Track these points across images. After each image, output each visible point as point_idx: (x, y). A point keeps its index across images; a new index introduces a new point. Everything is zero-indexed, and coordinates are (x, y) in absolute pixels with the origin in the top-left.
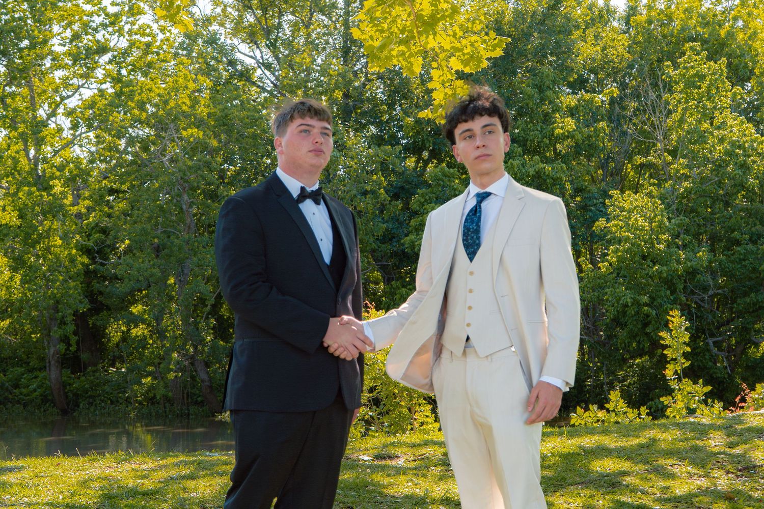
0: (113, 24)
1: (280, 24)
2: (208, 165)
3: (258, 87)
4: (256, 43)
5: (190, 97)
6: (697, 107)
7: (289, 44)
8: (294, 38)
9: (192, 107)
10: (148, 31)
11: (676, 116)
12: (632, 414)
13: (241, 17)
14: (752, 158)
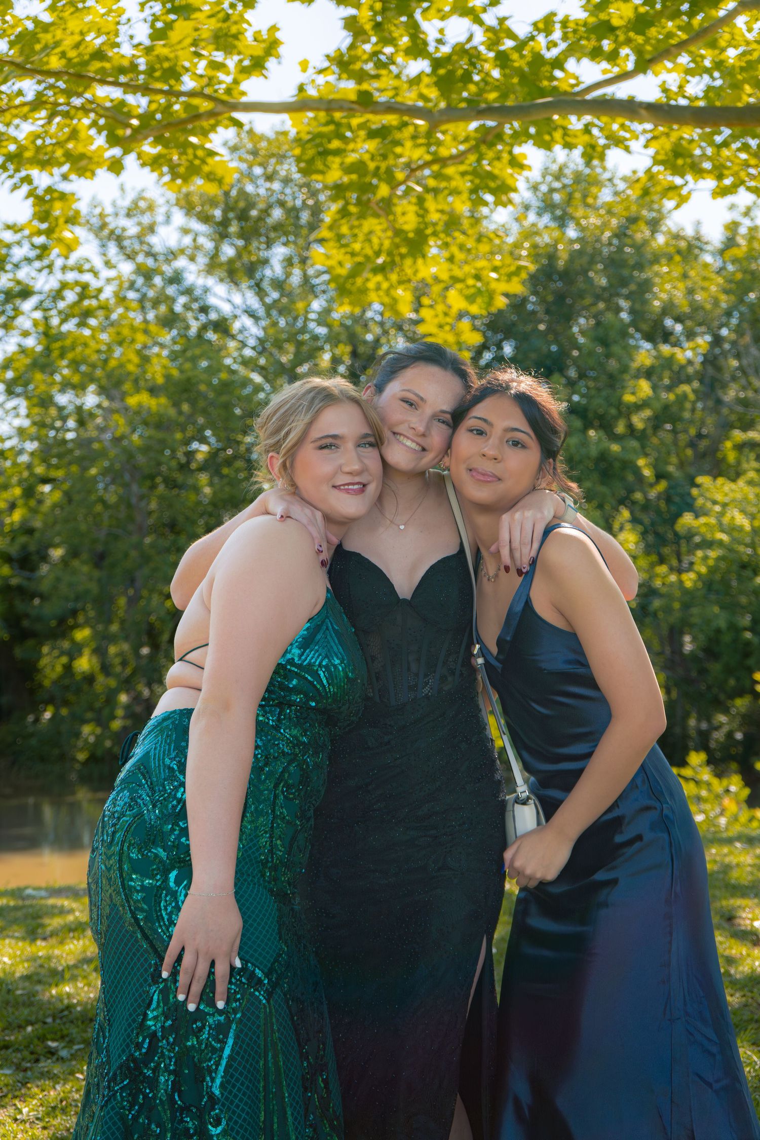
0: (39, 257)
3: (239, 341)
4: (236, 283)
5: (138, 353)
7: (280, 284)
8: (286, 278)
9: (141, 366)
10: (87, 266)
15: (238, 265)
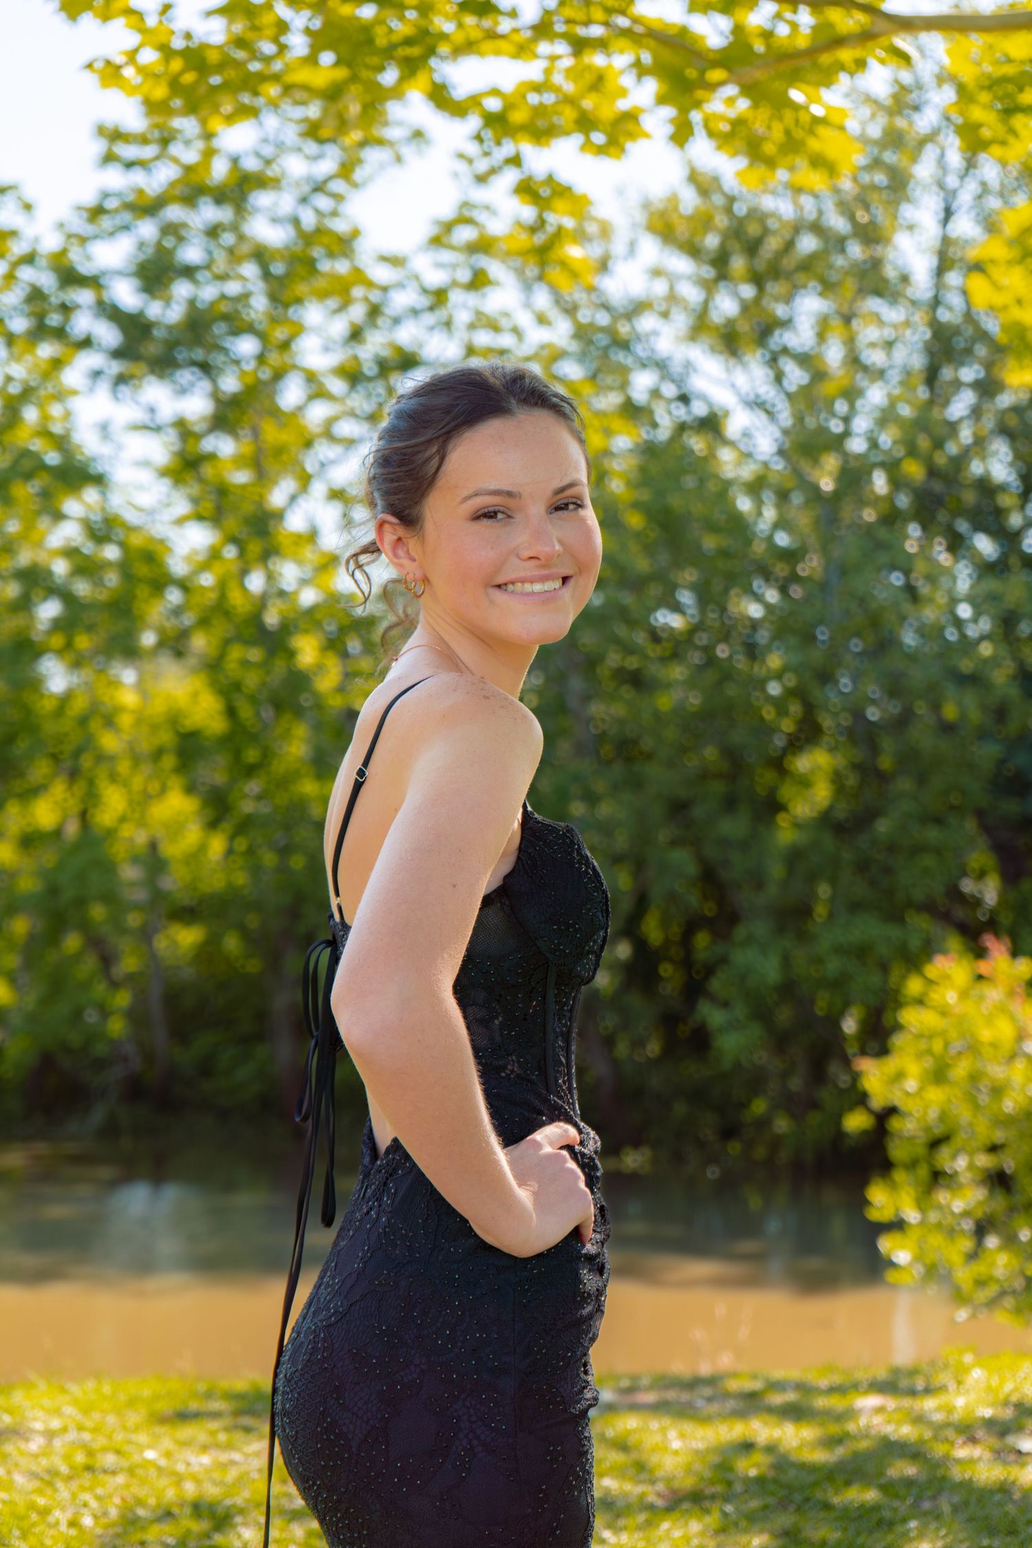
3: (738, 449)
8: (821, 351)
13: (707, 300)
15: (744, 327)
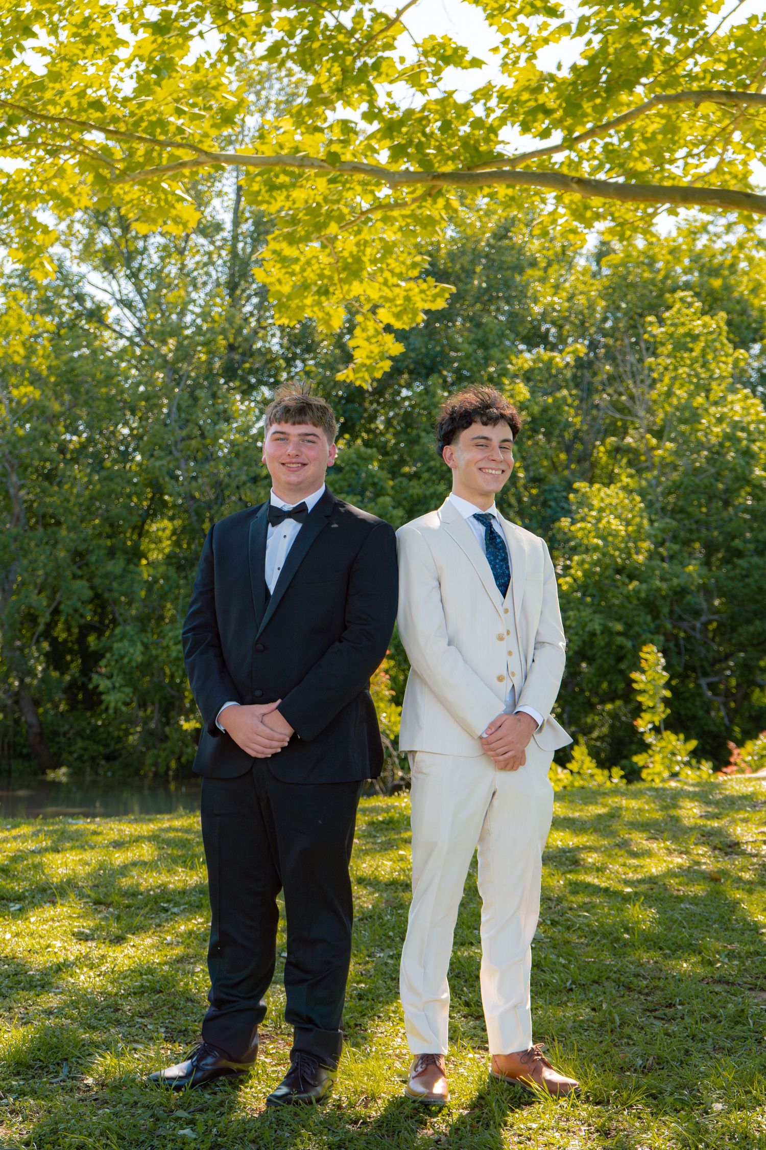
1: (145, 249)
2: (46, 436)
3: (114, 331)
4: (111, 272)
5: (24, 344)
6: (689, 375)
7: (157, 274)
8: (163, 268)
9: (27, 358)
11: (662, 387)
12: (600, 776)
13: (92, 236)
14: (758, 444)
15: (114, 252)
